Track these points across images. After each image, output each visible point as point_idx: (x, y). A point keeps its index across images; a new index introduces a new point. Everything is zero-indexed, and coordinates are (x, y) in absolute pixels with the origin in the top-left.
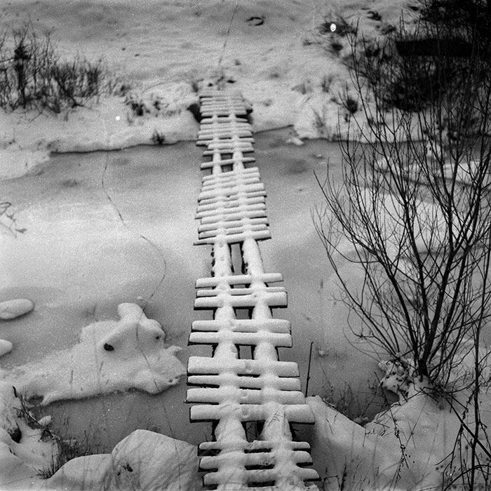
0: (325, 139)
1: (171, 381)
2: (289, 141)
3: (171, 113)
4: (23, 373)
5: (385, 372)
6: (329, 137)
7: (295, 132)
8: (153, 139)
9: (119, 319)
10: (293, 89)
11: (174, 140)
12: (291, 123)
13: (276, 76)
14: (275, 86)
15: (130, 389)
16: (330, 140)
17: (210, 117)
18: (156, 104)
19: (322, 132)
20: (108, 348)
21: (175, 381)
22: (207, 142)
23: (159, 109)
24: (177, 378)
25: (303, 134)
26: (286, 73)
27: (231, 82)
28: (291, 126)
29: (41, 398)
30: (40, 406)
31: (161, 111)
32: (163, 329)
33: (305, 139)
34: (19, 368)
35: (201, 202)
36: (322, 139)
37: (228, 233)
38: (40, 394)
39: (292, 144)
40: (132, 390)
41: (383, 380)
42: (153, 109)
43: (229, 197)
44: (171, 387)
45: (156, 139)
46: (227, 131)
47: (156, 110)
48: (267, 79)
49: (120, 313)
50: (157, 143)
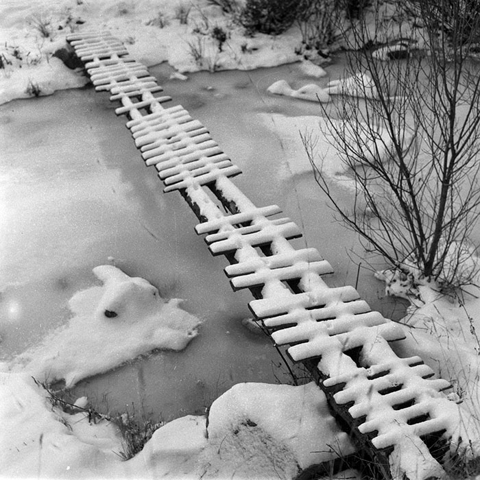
0: (206, 71)
1: (190, 334)
2: (172, 77)
3: (35, 62)
4: (29, 360)
5: (385, 281)
6: (210, 68)
7: (173, 67)
8: (28, 91)
9: (103, 284)
10: (148, 24)
11: (50, 90)
12: (165, 60)
13: (125, 12)
14: (128, 23)
15: (153, 351)
16: (212, 71)
17: (92, 60)
18: (16, 53)
19: (201, 65)
20: (110, 314)
21: (194, 334)
22: (107, 87)
23: (21, 59)
24: (194, 329)
25: (182, 69)
26: (134, 8)
27: (80, 23)
28: (165, 62)
29: (62, 382)
30: (66, 390)
31: (24, 61)
32: (152, 284)
33: (186, 73)
34: (22, 356)
35: (142, 149)
36: (202, 71)
37: (194, 175)
38: (59, 378)
39: (176, 80)
40: (155, 351)
41: (387, 288)
42: (14, 59)
43: (169, 138)
44: (193, 339)
45: (31, 91)
46: (122, 73)
47: (19, 60)
48: (116, 16)
49: (100, 277)
50: (33, 95)
